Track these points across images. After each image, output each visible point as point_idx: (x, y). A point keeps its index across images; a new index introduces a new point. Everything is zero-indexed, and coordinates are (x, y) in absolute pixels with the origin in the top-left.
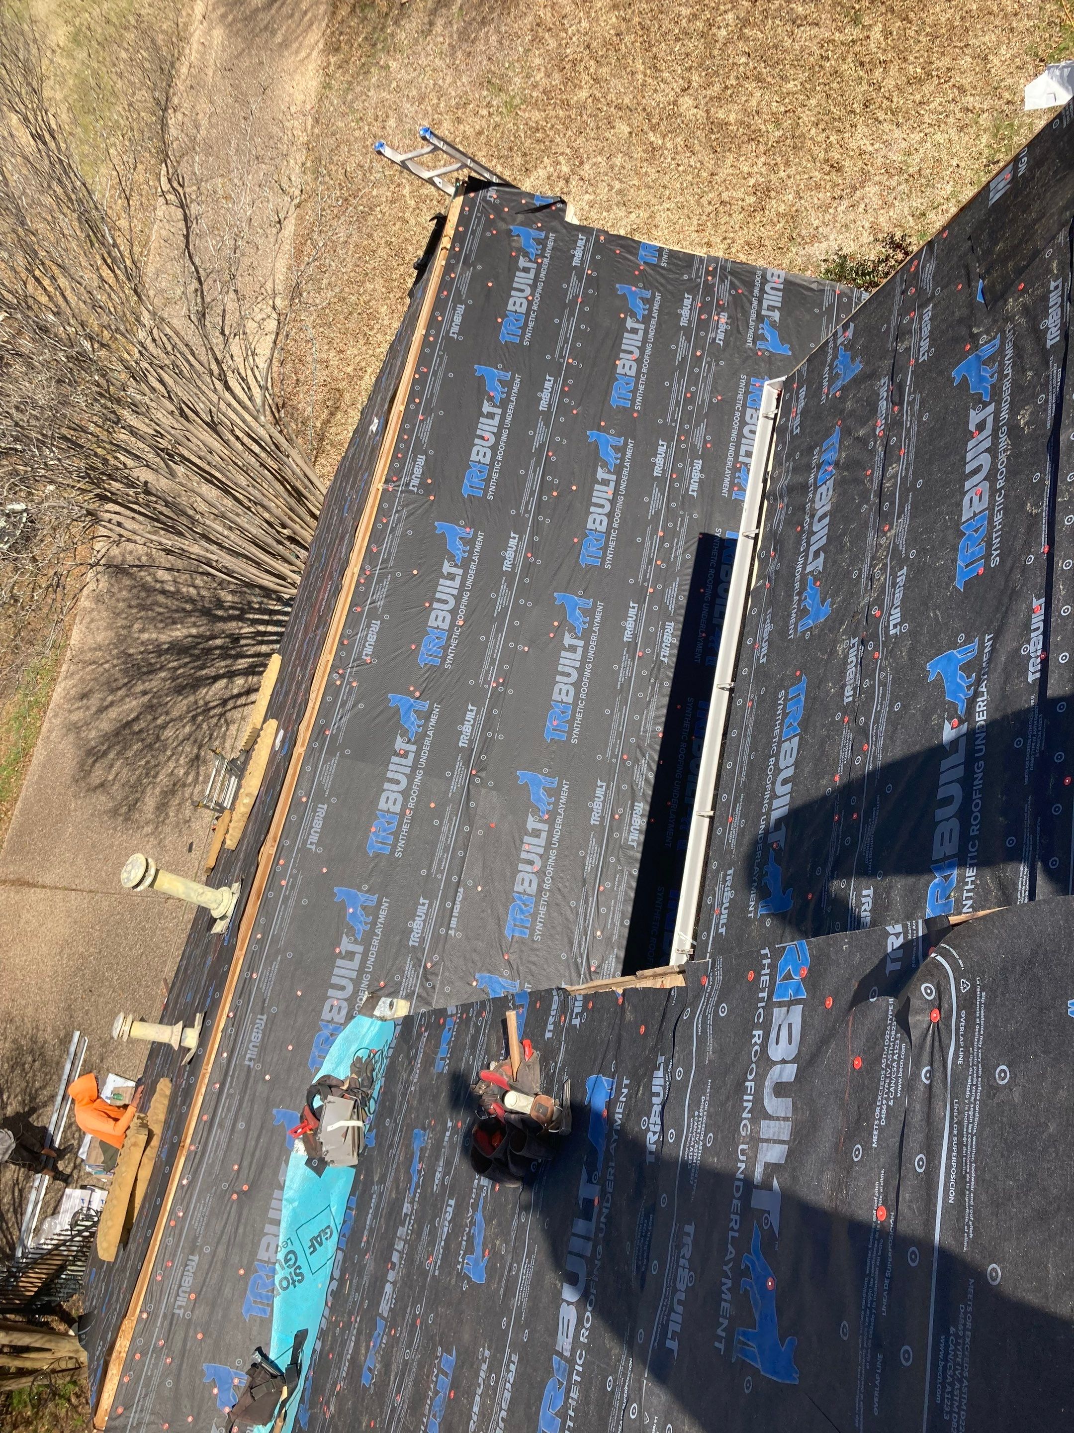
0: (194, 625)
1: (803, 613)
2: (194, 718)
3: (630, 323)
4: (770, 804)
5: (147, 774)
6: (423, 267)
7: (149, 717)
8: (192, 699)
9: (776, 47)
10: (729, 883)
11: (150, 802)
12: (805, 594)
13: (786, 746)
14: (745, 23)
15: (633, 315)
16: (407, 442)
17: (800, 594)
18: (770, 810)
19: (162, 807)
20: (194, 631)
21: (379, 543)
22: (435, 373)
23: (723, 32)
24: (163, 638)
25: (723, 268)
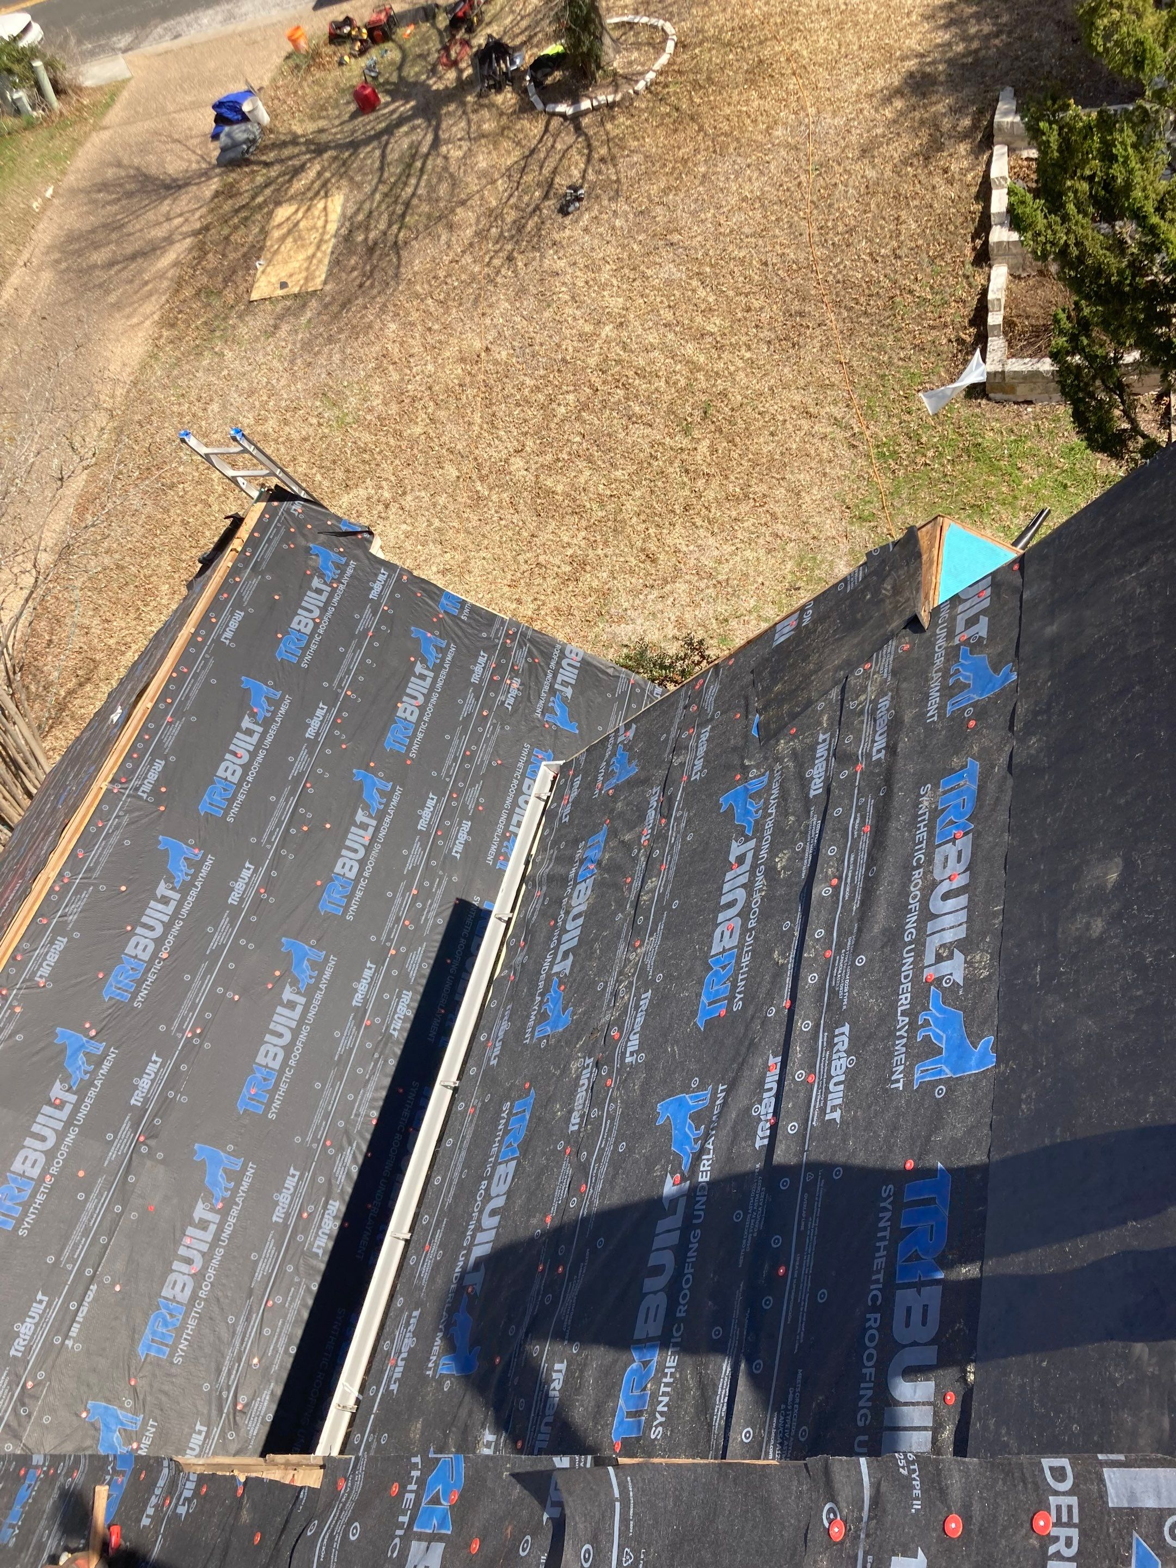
1: (543, 1017)
3: (419, 668)
4: (473, 1237)
6: (208, 562)
9: (609, 435)
10: (411, 1328)
12: (547, 996)
13: (501, 1169)
14: (585, 407)
15: (424, 661)
16: (147, 743)
17: (542, 995)
18: (472, 1244)
21: (88, 850)
22: (196, 676)
23: (562, 410)
25: (524, 635)
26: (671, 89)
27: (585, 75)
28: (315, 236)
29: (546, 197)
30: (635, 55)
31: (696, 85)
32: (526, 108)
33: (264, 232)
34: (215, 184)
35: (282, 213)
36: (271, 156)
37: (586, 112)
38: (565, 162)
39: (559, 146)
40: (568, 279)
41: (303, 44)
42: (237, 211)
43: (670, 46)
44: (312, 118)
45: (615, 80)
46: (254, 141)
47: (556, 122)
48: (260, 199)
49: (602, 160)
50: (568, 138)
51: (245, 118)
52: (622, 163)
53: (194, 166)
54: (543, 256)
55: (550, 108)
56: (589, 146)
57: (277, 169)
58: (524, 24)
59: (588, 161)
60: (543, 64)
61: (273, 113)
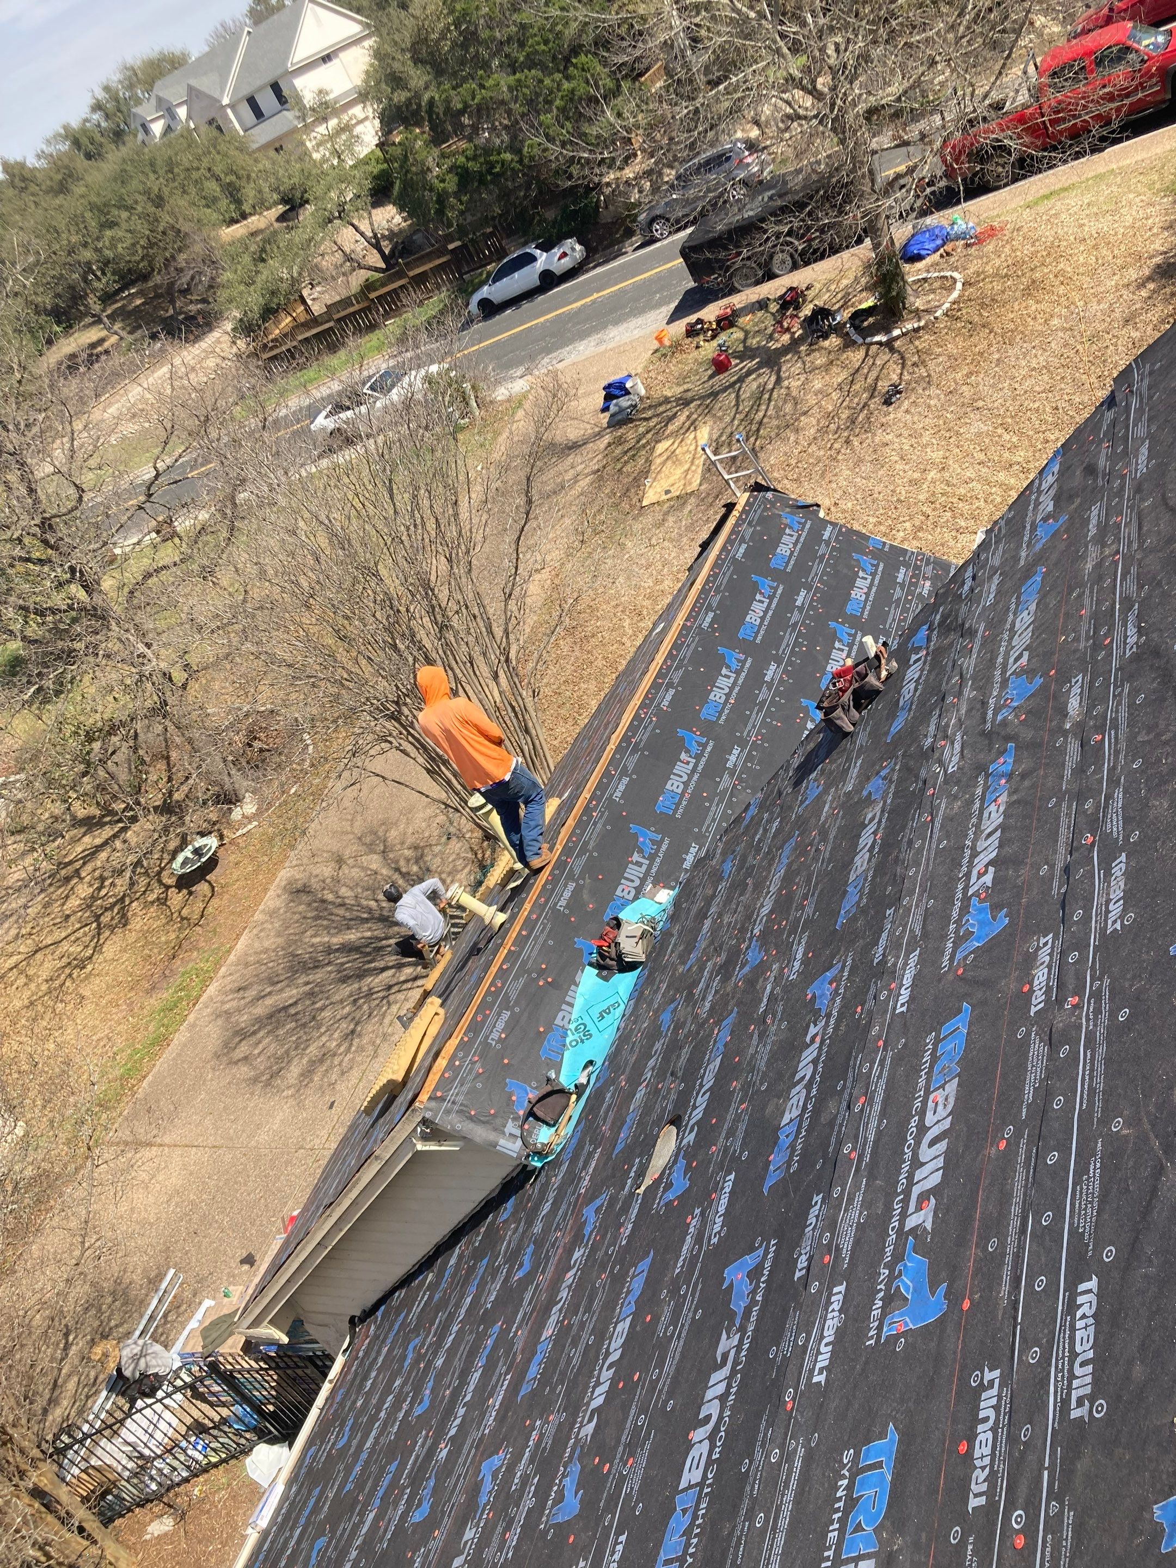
0: (370, 929)
2: (355, 1001)
5: (296, 1048)
6: (705, 546)
7: (308, 1002)
8: (356, 986)
11: (295, 1070)
19: (307, 1074)
20: (369, 934)
24: (335, 940)
25: (928, 560)
26: (964, 311)
27: (894, 314)
28: (688, 457)
29: (872, 397)
30: (932, 296)
31: (983, 305)
32: (848, 344)
33: (649, 462)
34: (607, 439)
35: (661, 447)
36: (649, 413)
37: (898, 337)
38: (885, 371)
39: (878, 362)
40: (896, 446)
41: (667, 342)
42: (626, 452)
43: (959, 286)
44: (678, 385)
45: (917, 313)
46: (635, 406)
47: (874, 348)
48: (644, 441)
49: (914, 364)
50: (885, 356)
51: (627, 393)
52: (931, 365)
53: (590, 431)
54: (874, 435)
55: (869, 340)
56: (903, 358)
57: (655, 420)
58: (840, 296)
59: (903, 368)
60: (858, 316)
61: (648, 388)
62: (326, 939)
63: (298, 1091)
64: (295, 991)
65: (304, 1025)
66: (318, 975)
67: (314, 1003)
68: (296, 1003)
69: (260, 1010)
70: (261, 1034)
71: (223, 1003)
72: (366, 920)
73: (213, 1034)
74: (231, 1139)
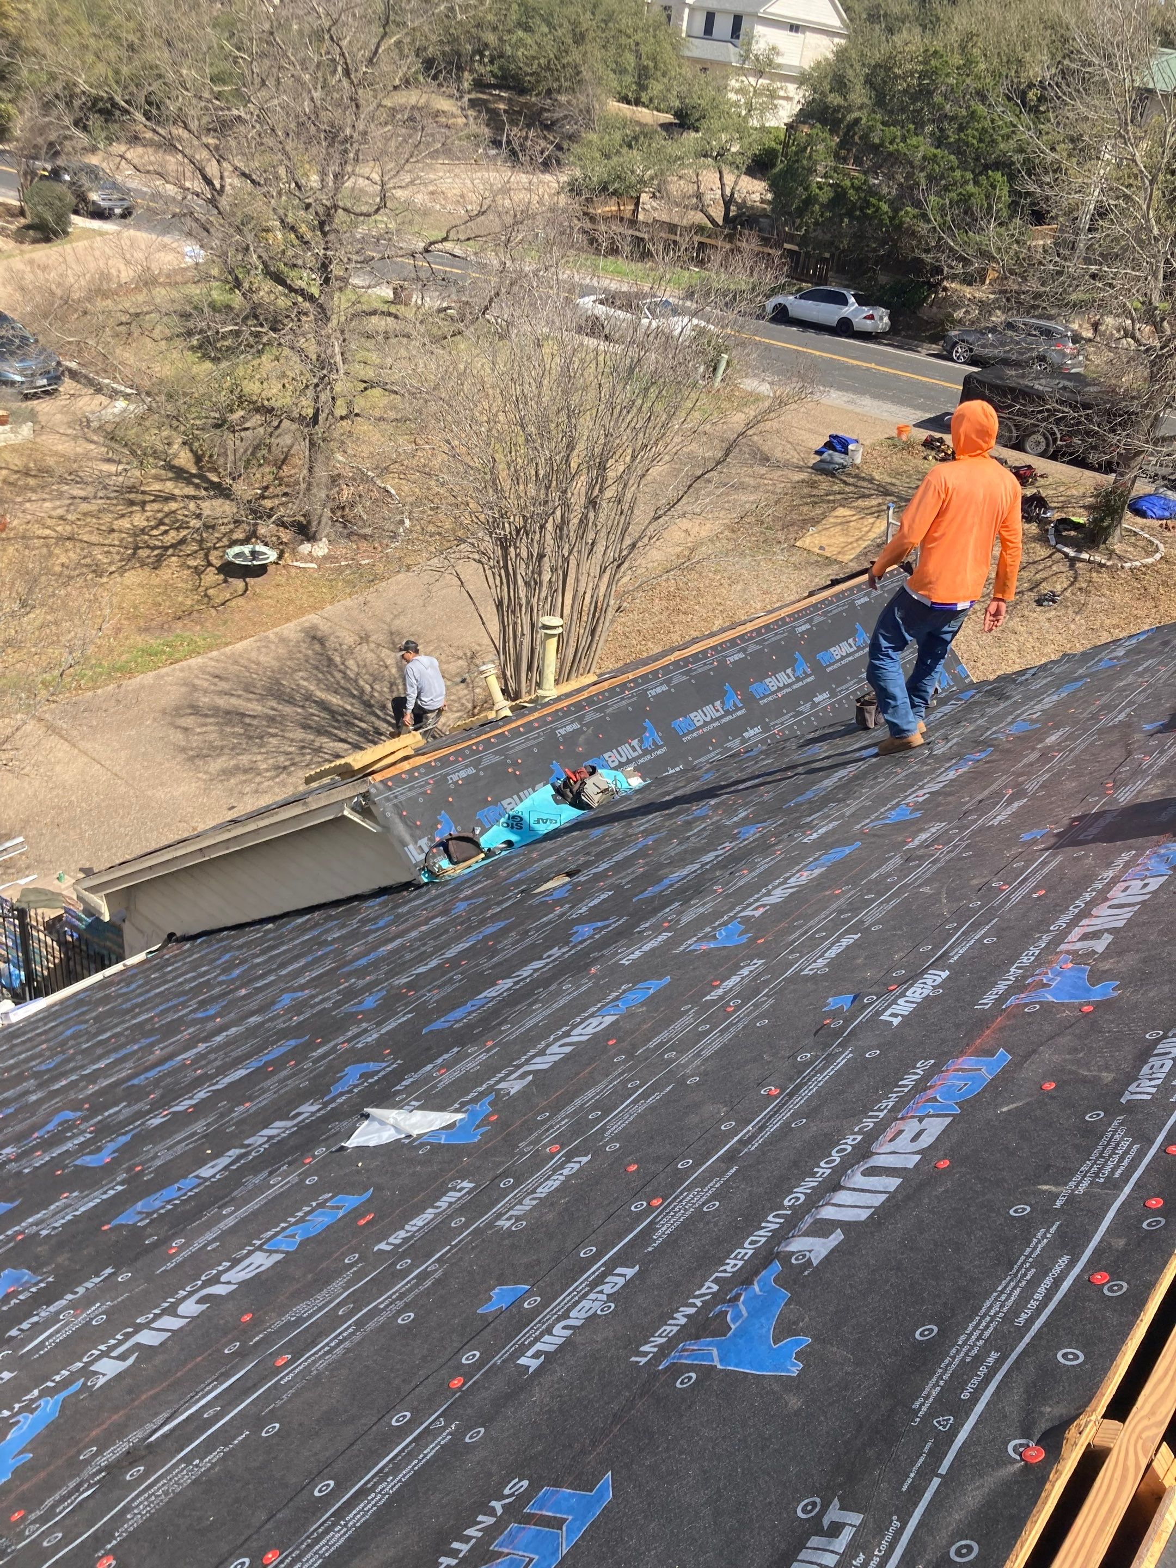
6: (835, 583)
16: (807, 615)
26: (1147, 577)
27: (1093, 541)
28: (858, 534)
29: (1031, 590)
30: (1131, 549)
31: (1165, 583)
32: (1042, 538)
33: (824, 516)
34: (803, 476)
35: (841, 511)
36: (851, 480)
37: (1083, 561)
38: (1055, 578)
39: (1054, 568)
40: (1021, 639)
41: (904, 438)
42: (811, 496)
43: (1158, 556)
44: (889, 475)
45: (1111, 554)
47: (1058, 556)
48: (831, 498)
49: (1080, 589)
50: (1063, 567)
51: (846, 453)
52: (1093, 599)
53: (795, 460)
55: (1059, 546)
56: (1075, 578)
57: (851, 488)
58: (1061, 499)
59: (1072, 584)
61: (865, 462)
62: (312, 688)
63: (211, 780)
64: (260, 708)
65: (250, 738)
66: (288, 710)
67: (269, 727)
68: (254, 717)
69: (222, 702)
70: (211, 720)
71: (197, 677)
72: (354, 696)
73: (173, 695)
74: (134, 779)
